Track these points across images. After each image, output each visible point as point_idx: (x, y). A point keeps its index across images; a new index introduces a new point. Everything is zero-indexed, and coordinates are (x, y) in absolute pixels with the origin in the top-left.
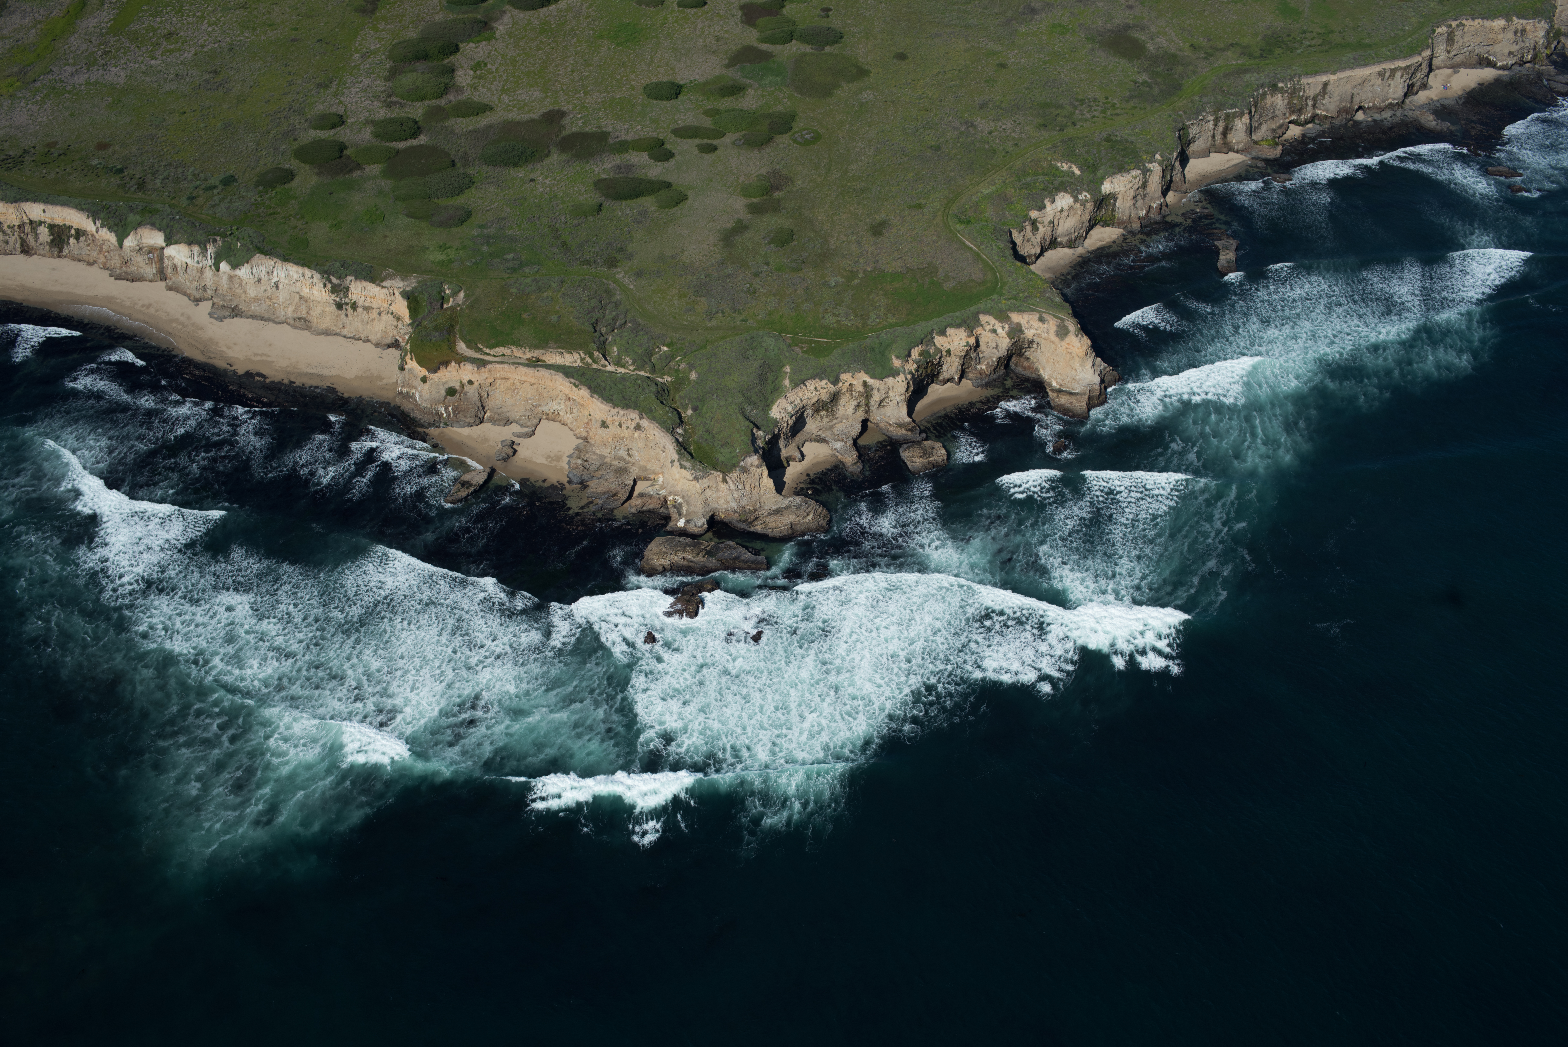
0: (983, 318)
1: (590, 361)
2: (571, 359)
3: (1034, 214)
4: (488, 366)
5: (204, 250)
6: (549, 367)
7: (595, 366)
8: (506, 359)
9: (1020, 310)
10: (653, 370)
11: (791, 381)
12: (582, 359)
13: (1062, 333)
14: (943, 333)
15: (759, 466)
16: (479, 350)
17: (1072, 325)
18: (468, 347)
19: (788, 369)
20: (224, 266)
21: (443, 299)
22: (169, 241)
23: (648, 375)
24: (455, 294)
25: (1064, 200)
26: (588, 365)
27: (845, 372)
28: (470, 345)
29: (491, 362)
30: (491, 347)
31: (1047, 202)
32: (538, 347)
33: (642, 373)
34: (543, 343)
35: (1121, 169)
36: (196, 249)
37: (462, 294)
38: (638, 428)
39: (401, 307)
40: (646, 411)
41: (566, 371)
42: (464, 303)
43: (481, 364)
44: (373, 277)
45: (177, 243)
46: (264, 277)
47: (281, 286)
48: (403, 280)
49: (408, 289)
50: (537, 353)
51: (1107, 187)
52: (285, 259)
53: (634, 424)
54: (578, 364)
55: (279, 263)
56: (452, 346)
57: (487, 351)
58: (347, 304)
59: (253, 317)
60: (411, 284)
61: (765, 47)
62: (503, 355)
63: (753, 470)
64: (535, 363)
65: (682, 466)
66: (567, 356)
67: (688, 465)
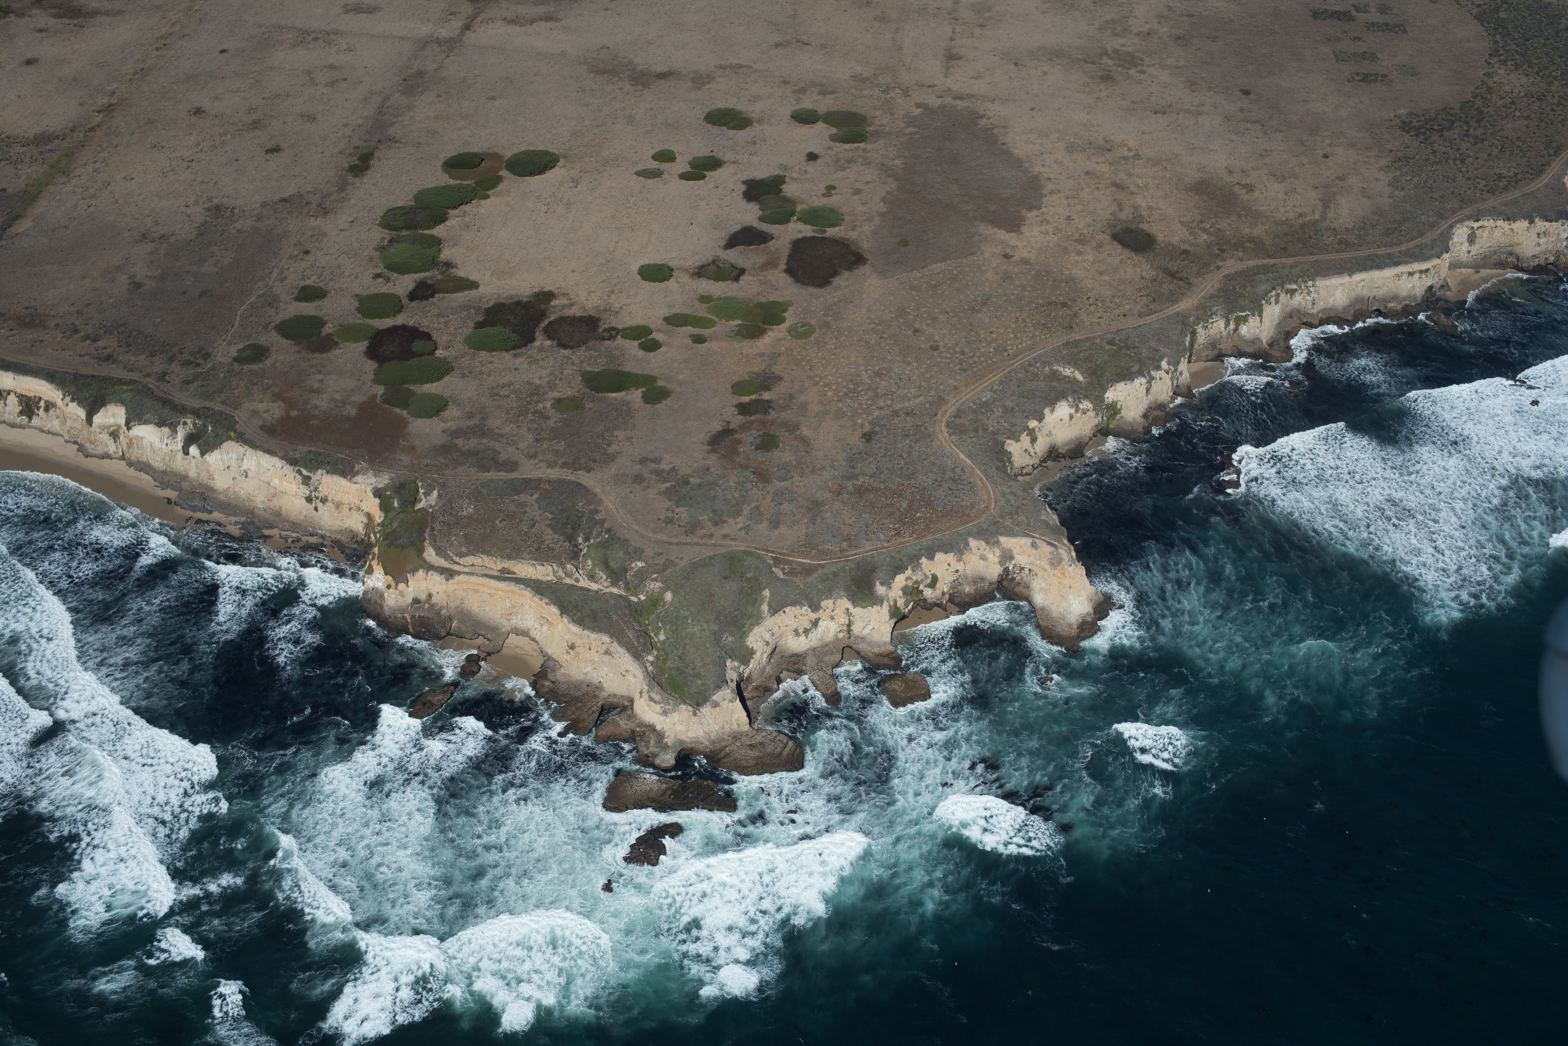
0: (973, 542)
1: (563, 575)
2: (543, 572)
3: (1033, 424)
4: (457, 578)
5: (174, 433)
6: (519, 580)
7: (568, 581)
8: (476, 569)
9: (1011, 534)
10: (627, 588)
11: (770, 606)
12: (555, 573)
13: (1056, 562)
14: (931, 557)
15: (731, 701)
16: (448, 558)
17: (1067, 552)
18: (437, 554)
19: (767, 593)
20: (194, 450)
21: (416, 499)
22: (134, 419)
23: (622, 593)
24: (428, 493)
25: (1063, 409)
26: (560, 578)
27: (827, 598)
28: (440, 552)
29: (460, 573)
30: (461, 555)
31: (1047, 411)
32: (510, 558)
33: (615, 590)
34: (515, 554)
35: (1127, 376)
36: (166, 430)
37: (435, 493)
38: (607, 652)
39: (373, 504)
40: (618, 636)
42: (437, 503)
43: (449, 574)
44: (345, 471)
45: (146, 422)
46: (233, 463)
47: (250, 474)
48: (375, 476)
49: (380, 486)
50: (507, 564)
51: (1111, 395)
52: (256, 447)
53: (604, 649)
54: (549, 577)
55: (250, 451)
56: (421, 552)
57: (457, 560)
58: (317, 498)
60: (384, 480)
61: (765, 227)
62: (473, 565)
63: (724, 704)
64: (505, 576)
65: (651, 699)
66: (539, 567)
67: (657, 697)
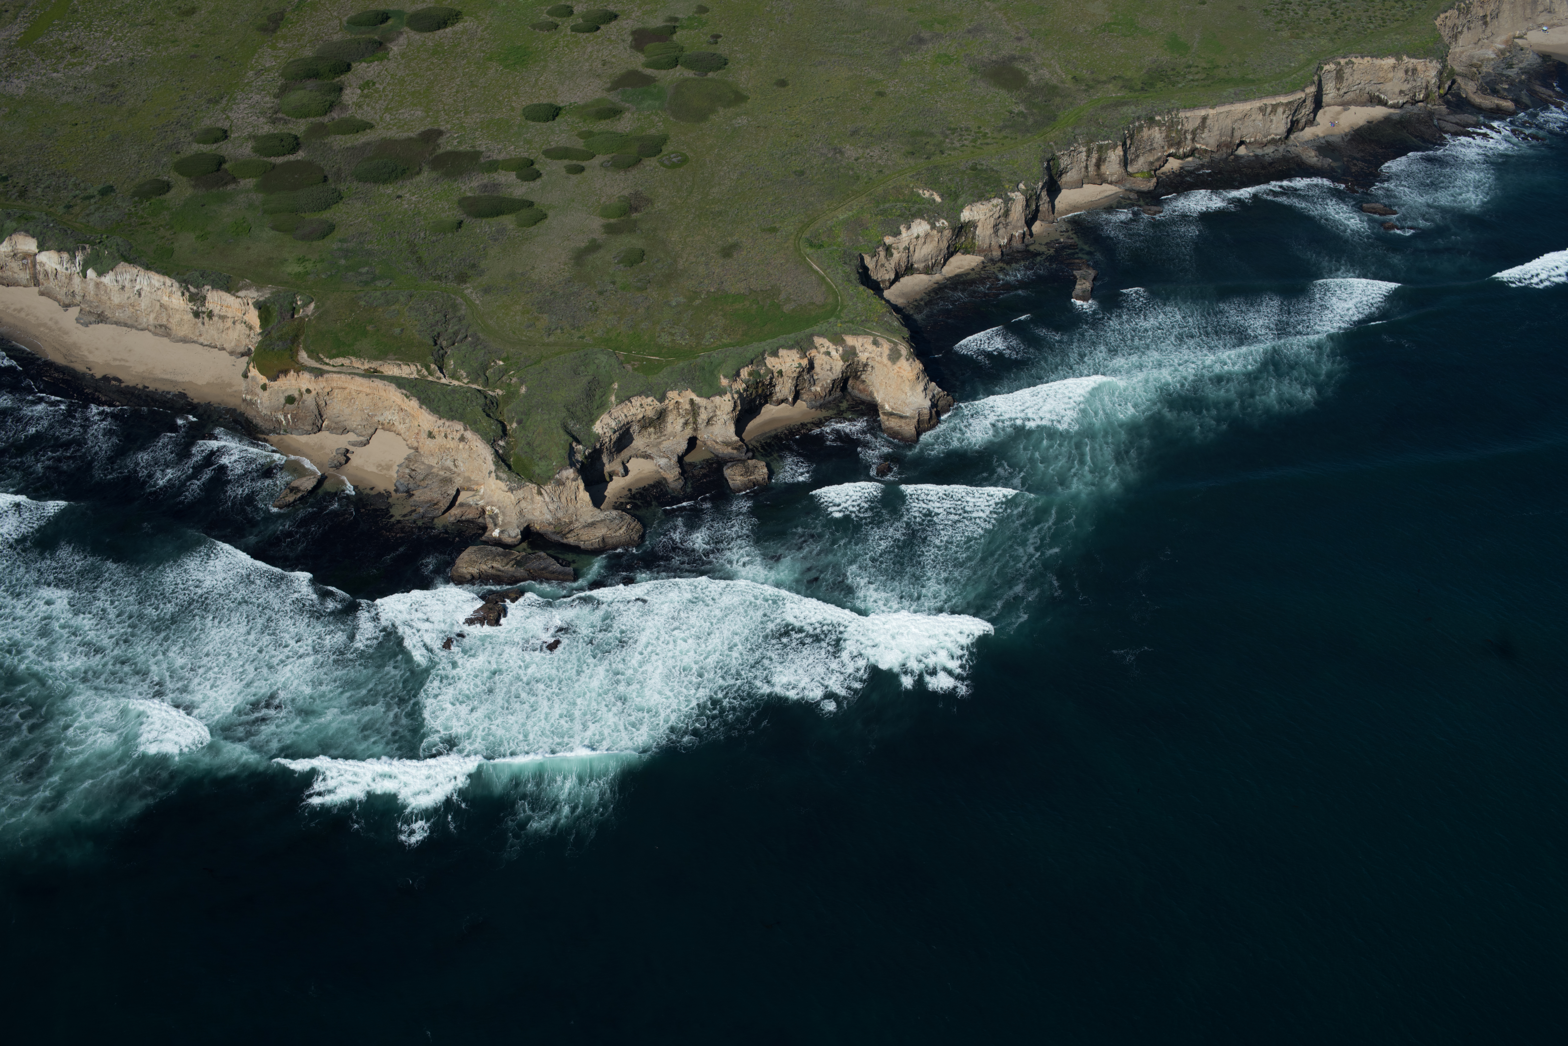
0: (818, 341)
1: (426, 373)
2: (408, 371)
3: (888, 240)
4: (326, 376)
5: (73, 258)
6: (384, 378)
7: (430, 378)
8: (344, 369)
9: (855, 333)
10: (487, 383)
11: (617, 398)
12: (419, 371)
13: (894, 356)
14: (775, 354)
15: (575, 480)
16: (319, 360)
17: (904, 350)
18: (309, 357)
19: (616, 386)
20: (91, 273)
21: (294, 310)
22: (42, 247)
23: (480, 388)
24: (305, 305)
25: (920, 227)
26: (424, 376)
27: (672, 390)
28: (312, 354)
29: (328, 372)
30: (332, 357)
31: (903, 229)
32: (376, 358)
33: (474, 386)
34: (382, 355)
35: (981, 197)
36: (65, 256)
37: (312, 306)
38: (462, 439)
39: (253, 317)
40: (471, 424)
41: (399, 382)
42: (313, 314)
43: (318, 373)
44: (229, 286)
45: (48, 249)
46: (127, 284)
47: (143, 294)
48: (258, 291)
49: (261, 299)
50: (374, 365)
51: (966, 215)
52: (148, 268)
53: (458, 435)
54: (415, 375)
55: (142, 272)
56: (294, 355)
57: (327, 361)
58: (204, 313)
59: (117, 323)
60: (265, 294)
61: (649, 71)
62: (343, 365)
63: (569, 483)
64: (372, 374)
65: (498, 478)
66: (404, 367)
67: (504, 476)
